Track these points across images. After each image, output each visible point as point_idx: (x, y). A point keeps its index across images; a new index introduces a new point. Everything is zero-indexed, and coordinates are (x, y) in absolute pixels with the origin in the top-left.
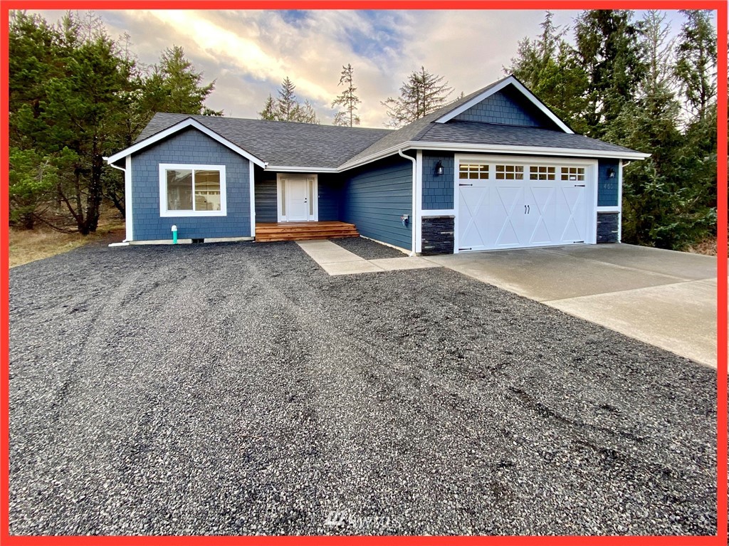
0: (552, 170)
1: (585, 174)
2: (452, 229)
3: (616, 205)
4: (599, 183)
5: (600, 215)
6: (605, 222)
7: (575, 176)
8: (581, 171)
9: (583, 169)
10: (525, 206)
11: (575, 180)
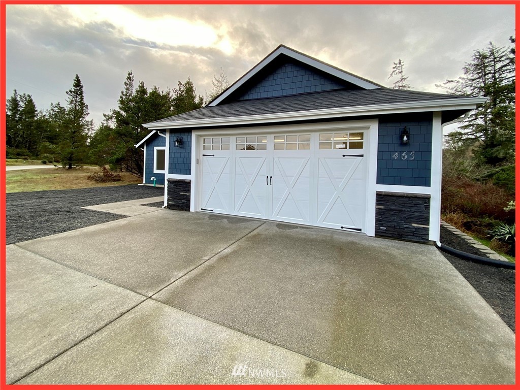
1: (364, 140)
2: (189, 191)
3: (426, 184)
4: (379, 152)
7: (346, 143)
9: (362, 133)
10: (267, 177)
11: (346, 148)
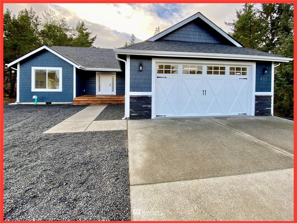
0: (223, 68)
1: (248, 72)
2: (150, 104)
3: (270, 91)
4: (256, 77)
5: (257, 97)
6: (261, 102)
7: (240, 72)
8: (244, 69)
9: (246, 68)
10: (203, 91)
11: (240, 75)
